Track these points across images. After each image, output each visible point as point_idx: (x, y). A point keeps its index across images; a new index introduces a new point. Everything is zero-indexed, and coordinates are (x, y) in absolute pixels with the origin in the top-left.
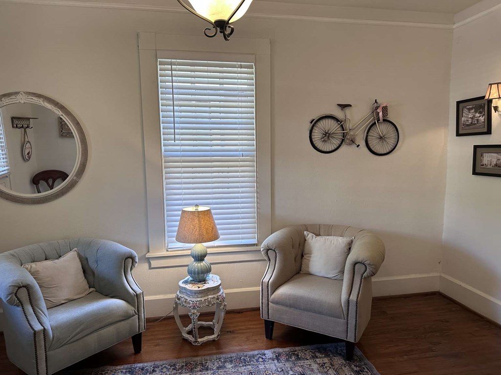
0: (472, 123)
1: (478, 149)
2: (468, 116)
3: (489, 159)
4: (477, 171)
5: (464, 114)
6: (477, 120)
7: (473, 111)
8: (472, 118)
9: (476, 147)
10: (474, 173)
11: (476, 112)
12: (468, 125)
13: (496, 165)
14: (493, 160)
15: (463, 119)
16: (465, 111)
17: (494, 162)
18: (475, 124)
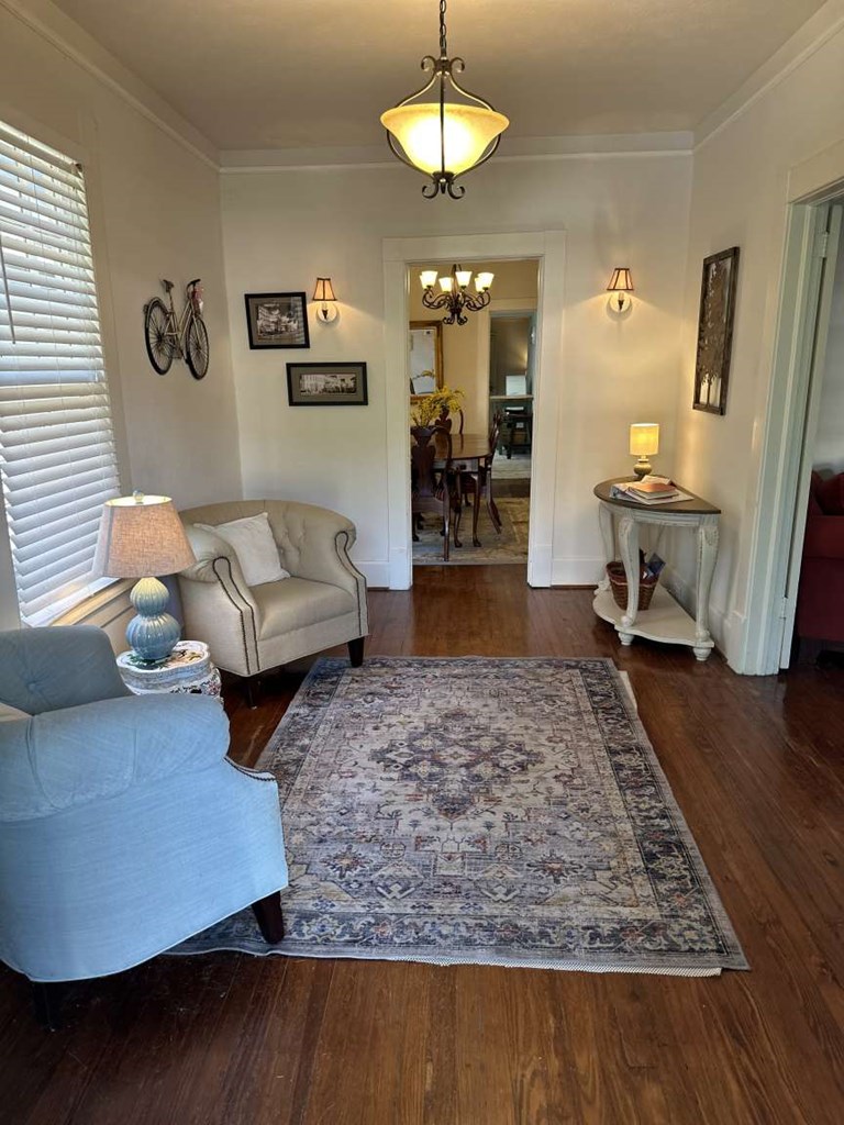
0: (276, 330)
1: (293, 370)
2: (267, 319)
3: (313, 382)
4: (295, 401)
5: (260, 316)
6: (286, 327)
7: (277, 312)
8: (276, 323)
9: (290, 366)
10: (292, 403)
11: (282, 314)
12: (270, 333)
13: (325, 390)
14: (319, 383)
15: (259, 323)
16: (263, 312)
17: (321, 385)
18: (281, 332)
